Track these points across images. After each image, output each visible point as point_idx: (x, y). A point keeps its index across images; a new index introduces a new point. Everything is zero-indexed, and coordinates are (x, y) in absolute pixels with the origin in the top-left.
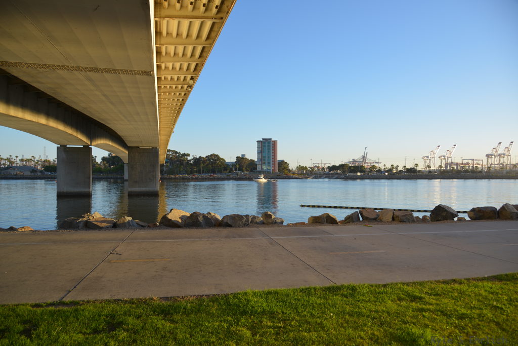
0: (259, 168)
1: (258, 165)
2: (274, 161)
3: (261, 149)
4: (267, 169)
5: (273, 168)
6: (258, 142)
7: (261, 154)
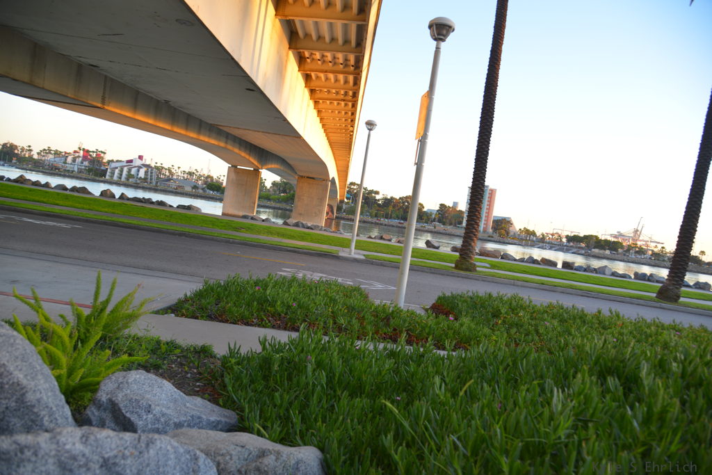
2: (487, 217)
5: (485, 226)
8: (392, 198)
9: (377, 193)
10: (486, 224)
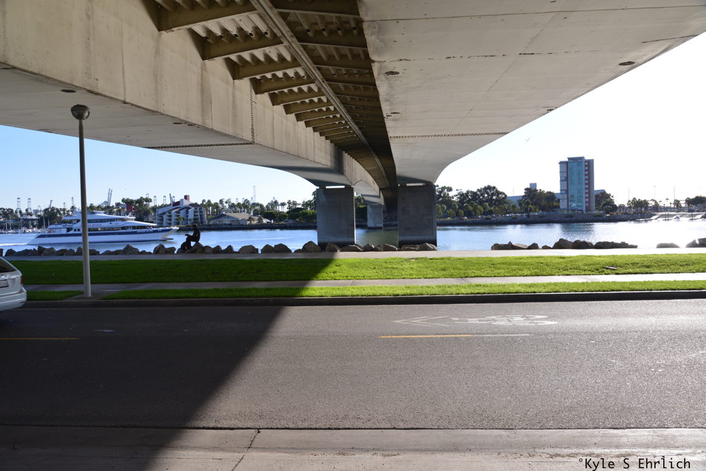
0: (563, 205)
1: (561, 201)
2: (589, 193)
3: (565, 175)
4: (578, 206)
5: (587, 205)
6: (561, 163)
7: (566, 182)
8: (468, 192)
9: (450, 189)
10: (589, 202)
